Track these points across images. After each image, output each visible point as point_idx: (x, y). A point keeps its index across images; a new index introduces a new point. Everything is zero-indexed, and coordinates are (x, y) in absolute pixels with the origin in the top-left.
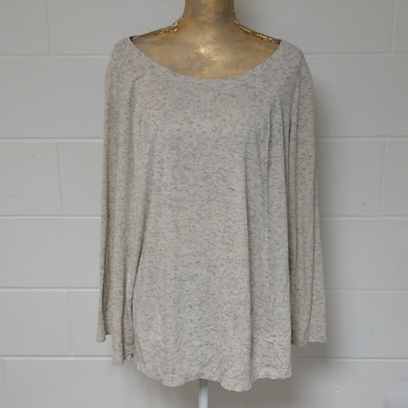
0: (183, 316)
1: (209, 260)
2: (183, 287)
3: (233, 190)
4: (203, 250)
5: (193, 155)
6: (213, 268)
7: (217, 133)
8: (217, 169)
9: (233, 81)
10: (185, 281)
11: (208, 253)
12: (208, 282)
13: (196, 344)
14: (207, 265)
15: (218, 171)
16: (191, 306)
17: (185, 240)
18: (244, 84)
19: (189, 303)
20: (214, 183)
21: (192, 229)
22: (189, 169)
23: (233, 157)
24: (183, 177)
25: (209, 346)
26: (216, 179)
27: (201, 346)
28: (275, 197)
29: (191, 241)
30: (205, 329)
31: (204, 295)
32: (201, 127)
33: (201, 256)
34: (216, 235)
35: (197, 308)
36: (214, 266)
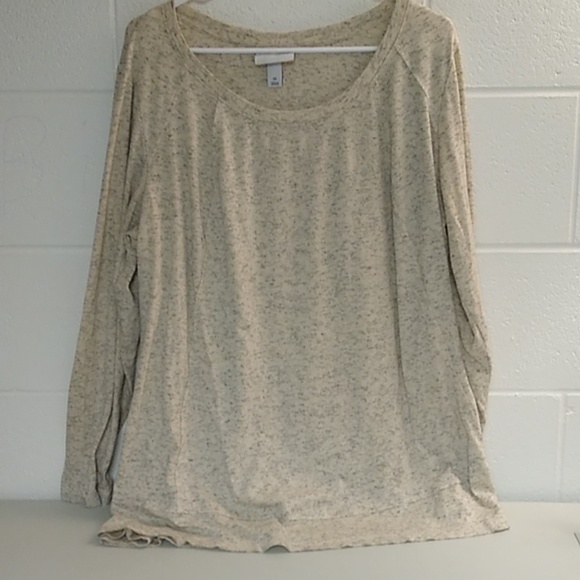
0: (327, 470)
1: (354, 379)
2: (321, 425)
3: (370, 268)
4: (342, 365)
5: (306, 230)
6: (362, 390)
7: (332, 193)
8: (341, 244)
9: (340, 105)
10: (322, 416)
11: (350, 369)
12: (358, 413)
13: (356, 513)
14: (352, 387)
15: (343, 246)
16: (338, 456)
17: (313, 357)
18: (356, 104)
19: (334, 451)
20: (340, 264)
21: (321, 338)
22: (303, 251)
23: (359, 222)
24: (297, 264)
25: (377, 514)
26: (342, 259)
27: (365, 516)
28: (431, 257)
29: (321, 357)
30: (365, 487)
31: (354, 434)
32: (309, 189)
33: (340, 375)
34: (357, 340)
35: (348, 455)
36: (362, 388)
